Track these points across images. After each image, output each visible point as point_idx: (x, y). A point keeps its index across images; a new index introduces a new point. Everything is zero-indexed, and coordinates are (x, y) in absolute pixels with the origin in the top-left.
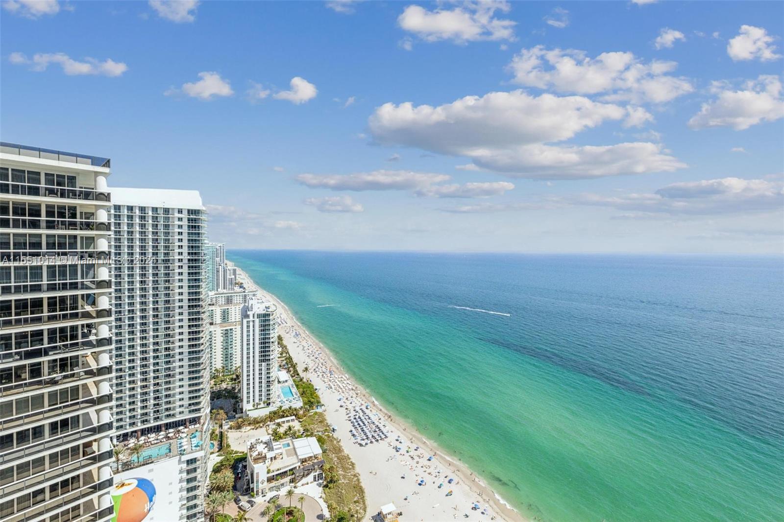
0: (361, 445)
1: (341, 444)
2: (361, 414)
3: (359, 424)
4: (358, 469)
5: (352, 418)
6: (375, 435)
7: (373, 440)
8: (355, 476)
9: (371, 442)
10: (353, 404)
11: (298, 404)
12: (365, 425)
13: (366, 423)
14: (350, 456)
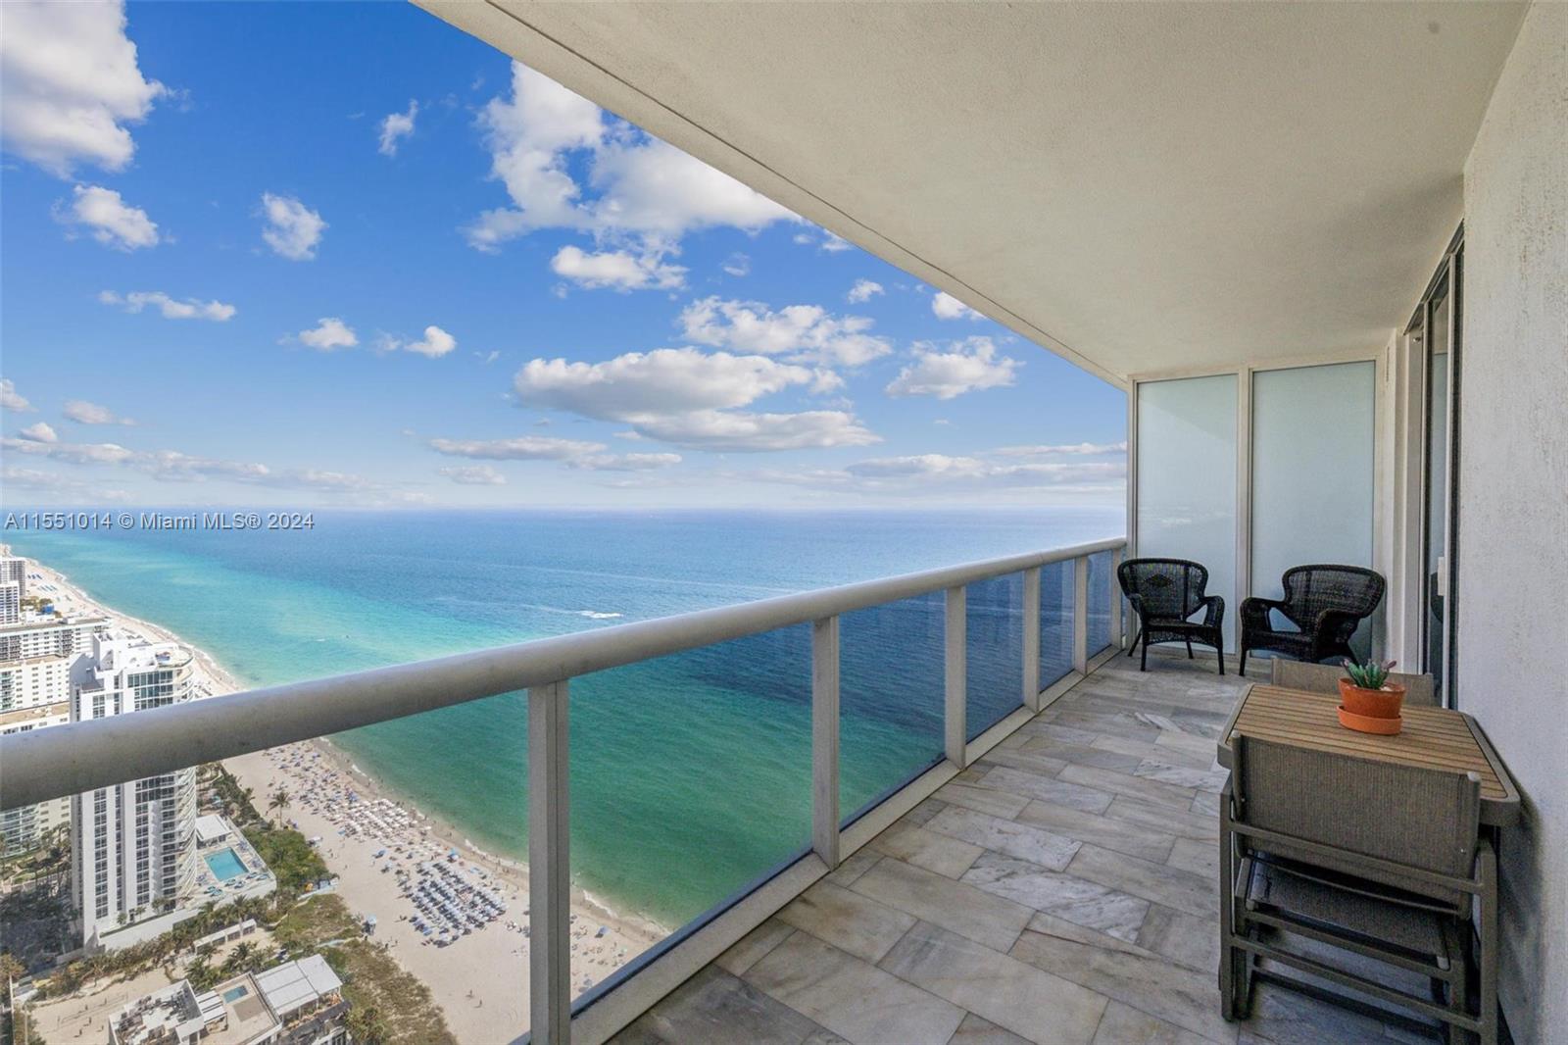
0: (441, 944)
1: (391, 953)
2: (437, 877)
3: (433, 900)
4: (436, 999)
5: (415, 891)
6: (475, 914)
7: (471, 926)
8: (430, 1015)
9: (467, 932)
10: (416, 859)
11: (262, 886)
12: (448, 898)
13: (451, 892)
14: (415, 975)
